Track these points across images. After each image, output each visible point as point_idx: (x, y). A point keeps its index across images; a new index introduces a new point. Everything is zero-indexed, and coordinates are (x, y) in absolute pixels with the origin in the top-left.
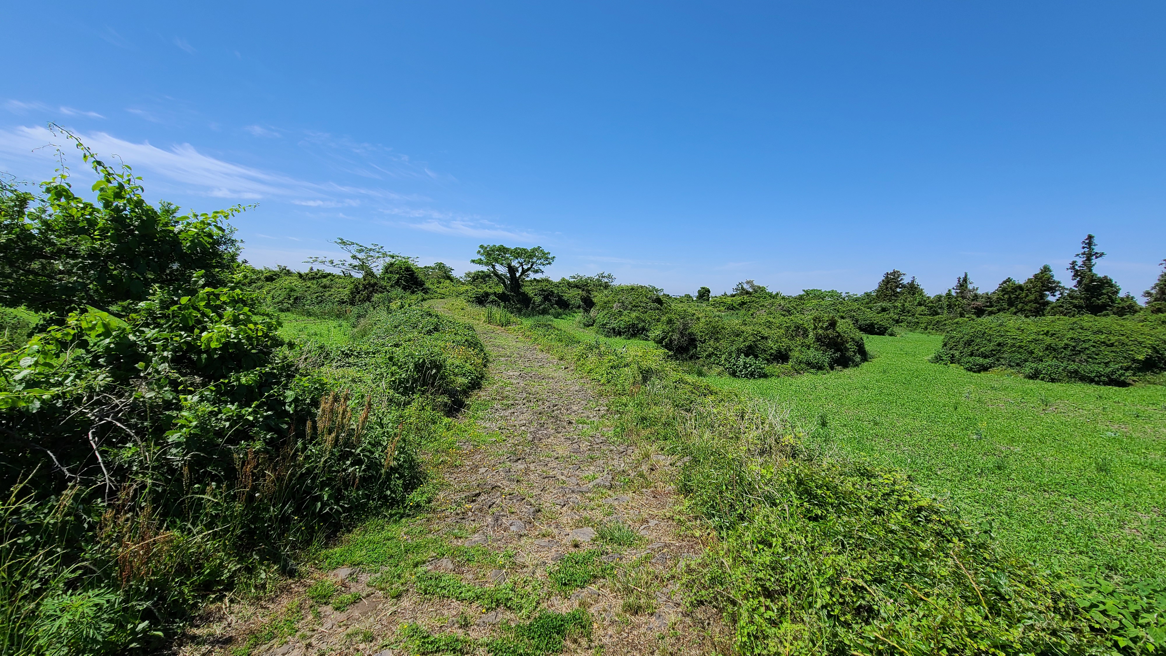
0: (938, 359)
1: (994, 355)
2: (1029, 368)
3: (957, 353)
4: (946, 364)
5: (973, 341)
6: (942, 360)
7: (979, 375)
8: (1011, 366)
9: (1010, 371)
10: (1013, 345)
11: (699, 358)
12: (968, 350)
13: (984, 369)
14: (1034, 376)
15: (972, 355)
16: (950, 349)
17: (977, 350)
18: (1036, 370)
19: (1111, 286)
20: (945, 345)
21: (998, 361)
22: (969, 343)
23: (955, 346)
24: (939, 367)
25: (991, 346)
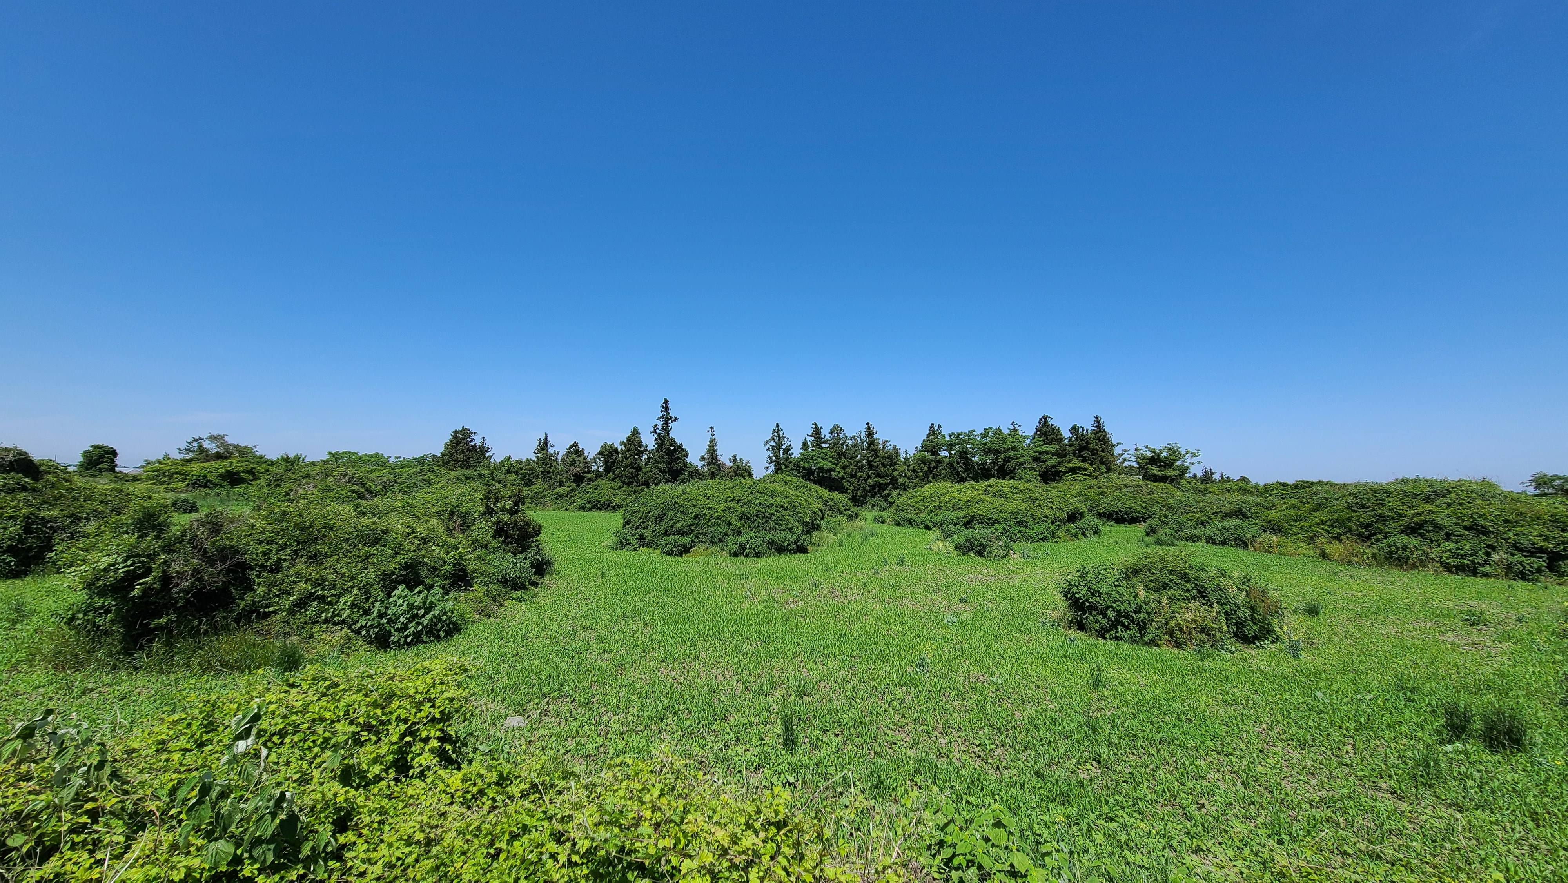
0: (623, 544)
1: (693, 531)
2: (732, 543)
3: (647, 533)
4: (635, 550)
5: (665, 514)
6: (629, 544)
7: (680, 559)
8: (713, 543)
9: (714, 548)
10: (712, 517)
11: (267, 615)
12: (660, 528)
13: (685, 550)
14: (740, 552)
15: (666, 534)
16: (637, 529)
17: (672, 526)
18: (741, 545)
19: (683, 450)
20: (627, 523)
21: (697, 537)
22: (661, 518)
23: (643, 523)
24: (625, 555)
25: (688, 520)
